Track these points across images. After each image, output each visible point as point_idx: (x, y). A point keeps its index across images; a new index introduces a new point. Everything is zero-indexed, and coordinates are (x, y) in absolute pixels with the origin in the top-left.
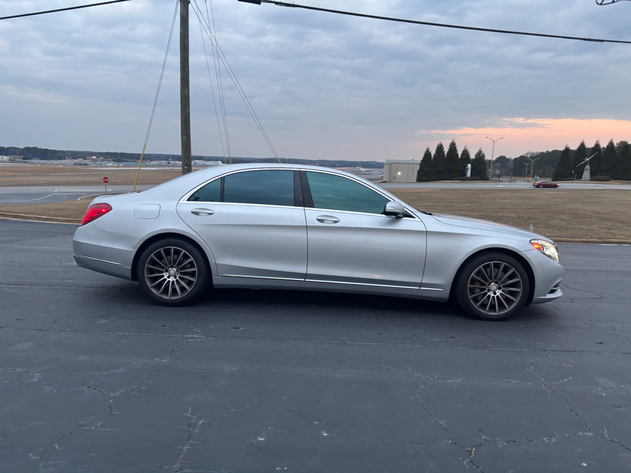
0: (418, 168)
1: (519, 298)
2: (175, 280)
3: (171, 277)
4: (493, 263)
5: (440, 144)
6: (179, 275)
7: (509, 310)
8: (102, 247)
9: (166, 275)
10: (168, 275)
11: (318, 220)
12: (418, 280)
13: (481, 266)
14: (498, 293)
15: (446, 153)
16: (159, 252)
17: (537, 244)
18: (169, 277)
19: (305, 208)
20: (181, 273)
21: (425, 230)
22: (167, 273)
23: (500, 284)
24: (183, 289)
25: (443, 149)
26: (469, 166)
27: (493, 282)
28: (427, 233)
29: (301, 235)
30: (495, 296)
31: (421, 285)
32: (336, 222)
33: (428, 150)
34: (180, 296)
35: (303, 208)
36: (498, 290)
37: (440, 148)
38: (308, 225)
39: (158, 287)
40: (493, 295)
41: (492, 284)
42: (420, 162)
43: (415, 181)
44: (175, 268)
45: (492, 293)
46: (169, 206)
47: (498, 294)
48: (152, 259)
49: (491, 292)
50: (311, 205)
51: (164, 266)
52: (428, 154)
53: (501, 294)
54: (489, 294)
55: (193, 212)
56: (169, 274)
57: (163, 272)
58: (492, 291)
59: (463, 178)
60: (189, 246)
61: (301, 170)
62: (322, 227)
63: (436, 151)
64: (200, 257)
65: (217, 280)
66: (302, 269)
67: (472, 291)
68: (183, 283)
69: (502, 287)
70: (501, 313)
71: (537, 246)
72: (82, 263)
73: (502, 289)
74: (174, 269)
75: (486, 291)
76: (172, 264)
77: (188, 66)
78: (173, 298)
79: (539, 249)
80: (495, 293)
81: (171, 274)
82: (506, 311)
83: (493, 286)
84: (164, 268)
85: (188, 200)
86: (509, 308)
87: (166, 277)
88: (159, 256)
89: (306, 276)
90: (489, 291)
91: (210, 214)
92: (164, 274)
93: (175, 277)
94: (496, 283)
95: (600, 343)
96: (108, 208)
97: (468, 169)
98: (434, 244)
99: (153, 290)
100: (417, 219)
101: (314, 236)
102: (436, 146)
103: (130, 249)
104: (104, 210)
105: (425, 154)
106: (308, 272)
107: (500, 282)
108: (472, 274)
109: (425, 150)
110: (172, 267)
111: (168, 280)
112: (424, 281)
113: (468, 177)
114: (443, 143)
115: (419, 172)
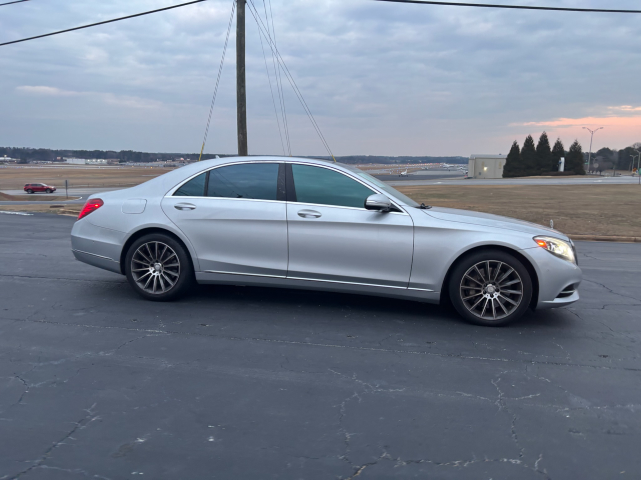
0: (504, 162)
1: (519, 303)
2: (159, 275)
3: (157, 272)
4: (489, 262)
5: (529, 137)
6: (164, 270)
7: (508, 315)
8: (94, 241)
9: (151, 270)
10: (153, 270)
11: (300, 214)
12: (406, 280)
13: (475, 265)
14: (496, 295)
15: (535, 146)
16: (145, 246)
17: (542, 241)
18: (154, 272)
19: (288, 202)
20: (166, 268)
21: (412, 225)
22: (153, 268)
23: (498, 285)
24: (167, 284)
25: (533, 141)
26: (563, 159)
27: (489, 283)
28: (414, 228)
29: (281, 231)
30: (492, 299)
31: (408, 284)
32: (317, 216)
33: (515, 144)
34: (164, 290)
35: (285, 202)
36: (496, 293)
37: (529, 141)
38: (288, 220)
39: (144, 281)
40: (490, 298)
41: (488, 285)
42: (506, 157)
43: (501, 177)
44: (160, 263)
45: (489, 295)
46: (156, 201)
47: (495, 297)
48: (138, 254)
49: (487, 294)
50: (294, 199)
51: (149, 261)
52: (515, 147)
53: (498, 297)
54: (485, 296)
55: (176, 207)
56: (155, 268)
57: (148, 267)
58: (489, 293)
59: (555, 173)
60: (173, 241)
61: (286, 162)
62: (303, 222)
63: (525, 144)
64: (183, 252)
65: (200, 276)
66: (283, 266)
67: (466, 293)
68: (166, 278)
69: (500, 289)
70: (499, 318)
71: (542, 244)
72: (79, 257)
73: (501, 291)
75: (482, 293)
76: (157, 259)
77: (244, 65)
78: (158, 293)
79: (544, 247)
80: (492, 296)
81: (157, 269)
82: (504, 316)
83: (490, 287)
84: (148, 262)
85: (174, 195)
86: (508, 313)
87: (151, 271)
88: (144, 250)
89: (288, 273)
90: (485, 293)
91: (192, 209)
92: (150, 269)
93: (160, 272)
94: (494, 284)
95: (604, 356)
96: (100, 203)
97: (561, 163)
98: (422, 239)
99: (139, 284)
100: (405, 213)
101: (294, 231)
102: (525, 139)
103: (118, 243)
104: (97, 206)
105: (512, 148)
106: (289, 269)
107: (497, 283)
108: (465, 274)
109: (513, 144)
110: (157, 262)
111: (153, 274)
112: (412, 281)
113: (561, 172)
114: (532, 136)
115: (505, 167)
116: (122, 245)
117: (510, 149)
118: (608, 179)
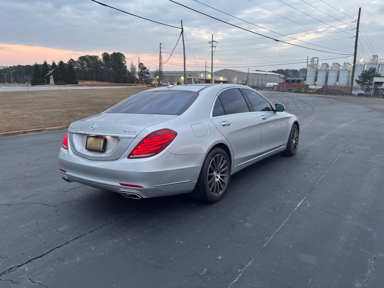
2: (218, 180)
6: (220, 175)
13: (293, 131)
32: (266, 119)
38: (261, 122)
55: (223, 125)
74: (216, 171)
85: (213, 116)
89: (259, 154)
108: (291, 136)
116: (201, 165)
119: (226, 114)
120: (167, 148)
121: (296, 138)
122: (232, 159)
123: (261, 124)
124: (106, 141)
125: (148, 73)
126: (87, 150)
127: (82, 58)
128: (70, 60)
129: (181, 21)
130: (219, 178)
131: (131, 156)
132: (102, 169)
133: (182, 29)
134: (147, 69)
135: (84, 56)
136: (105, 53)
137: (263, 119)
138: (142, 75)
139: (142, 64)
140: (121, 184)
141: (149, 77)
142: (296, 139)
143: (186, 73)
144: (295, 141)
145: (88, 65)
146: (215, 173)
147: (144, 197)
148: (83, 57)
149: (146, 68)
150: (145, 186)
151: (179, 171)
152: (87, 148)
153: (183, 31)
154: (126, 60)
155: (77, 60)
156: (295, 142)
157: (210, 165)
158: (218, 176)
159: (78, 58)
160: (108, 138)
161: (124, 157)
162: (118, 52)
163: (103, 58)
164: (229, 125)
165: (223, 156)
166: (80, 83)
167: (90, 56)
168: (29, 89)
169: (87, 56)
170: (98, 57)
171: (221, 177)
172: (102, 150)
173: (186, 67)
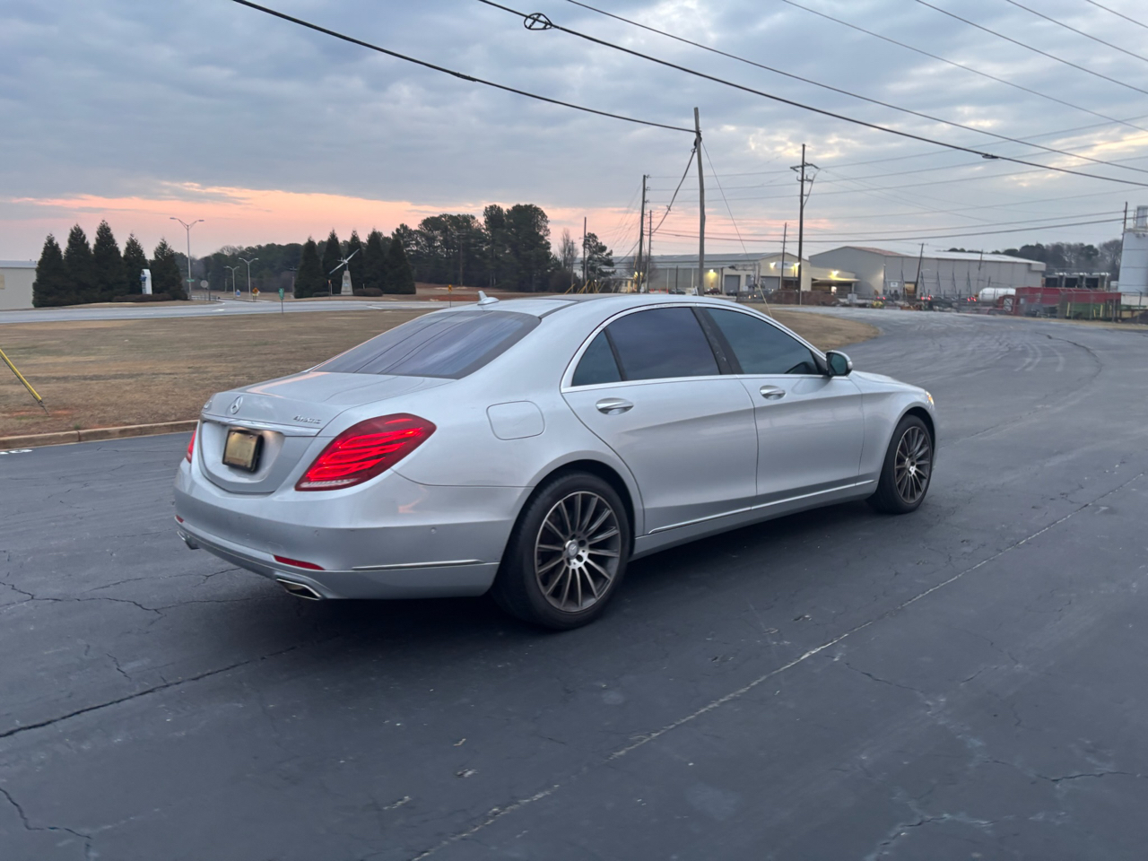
0: (33, 277)
2: (581, 564)
5: (75, 228)
11: (764, 395)
12: (855, 473)
14: (913, 469)
15: (91, 246)
20: (592, 547)
25: (84, 237)
26: (147, 272)
31: (856, 479)
32: (780, 396)
33: (50, 241)
37: (77, 237)
38: (756, 406)
42: (36, 266)
43: (32, 306)
52: (51, 248)
55: (601, 410)
57: (562, 554)
59: (138, 296)
62: (770, 407)
63: (70, 242)
65: (640, 545)
73: (917, 464)
74: (574, 540)
78: (587, 605)
82: (920, 494)
85: (573, 383)
92: (563, 557)
97: (145, 279)
98: (868, 410)
99: (553, 602)
101: (763, 424)
102: (69, 232)
103: (498, 516)
105: (46, 248)
106: (759, 492)
109: (46, 241)
112: (862, 472)
113: (149, 295)
114: (82, 227)
115: (35, 286)
116: (512, 518)
117: (42, 250)
118: (229, 306)
119: (623, 379)
120: (395, 467)
121: (920, 459)
122: (637, 506)
123: (755, 412)
124: (261, 442)
125: (609, 263)
126: (225, 466)
127: (430, 223)
128: (399, 227)
129: (696, 110)
130: (586, 559)
131: (305, 485)
132: (240, 516)
133: (698, 133)
134: (608, 251)
135: (437, 216)
136: (492, 208)
137: (766, 396)
138: (593, 269)
139: (593, 236)
140: (278, 558)
141: (613, 273)
142: (922, 462)
143: (705, 259)
144: (918, 467)
145: (445, 242)
146: (570, 545)
147: (329, 596)
148: (433, 218)
149: (604, 249)
150: (329, 566)
151: (433, 530)
152: (226, 461)
153: (701, 139)
154: (549, 226)
155: (418, 229)
156: (916, 471)
157: (545, 520)
158: (581, 553)
159: (420, 222)
160: (269, 435)
161: (287, 487)
162: (528, 204)
163: (485, 222)
164: (626, 409)
165: (598, 497)
166: (420, 291)
167: (451, 217)
168: (284, 308)
169: (445, 216)
170: (473, 218)
171: (590, 556)
172: (249, 466)
173: (706, 242)
